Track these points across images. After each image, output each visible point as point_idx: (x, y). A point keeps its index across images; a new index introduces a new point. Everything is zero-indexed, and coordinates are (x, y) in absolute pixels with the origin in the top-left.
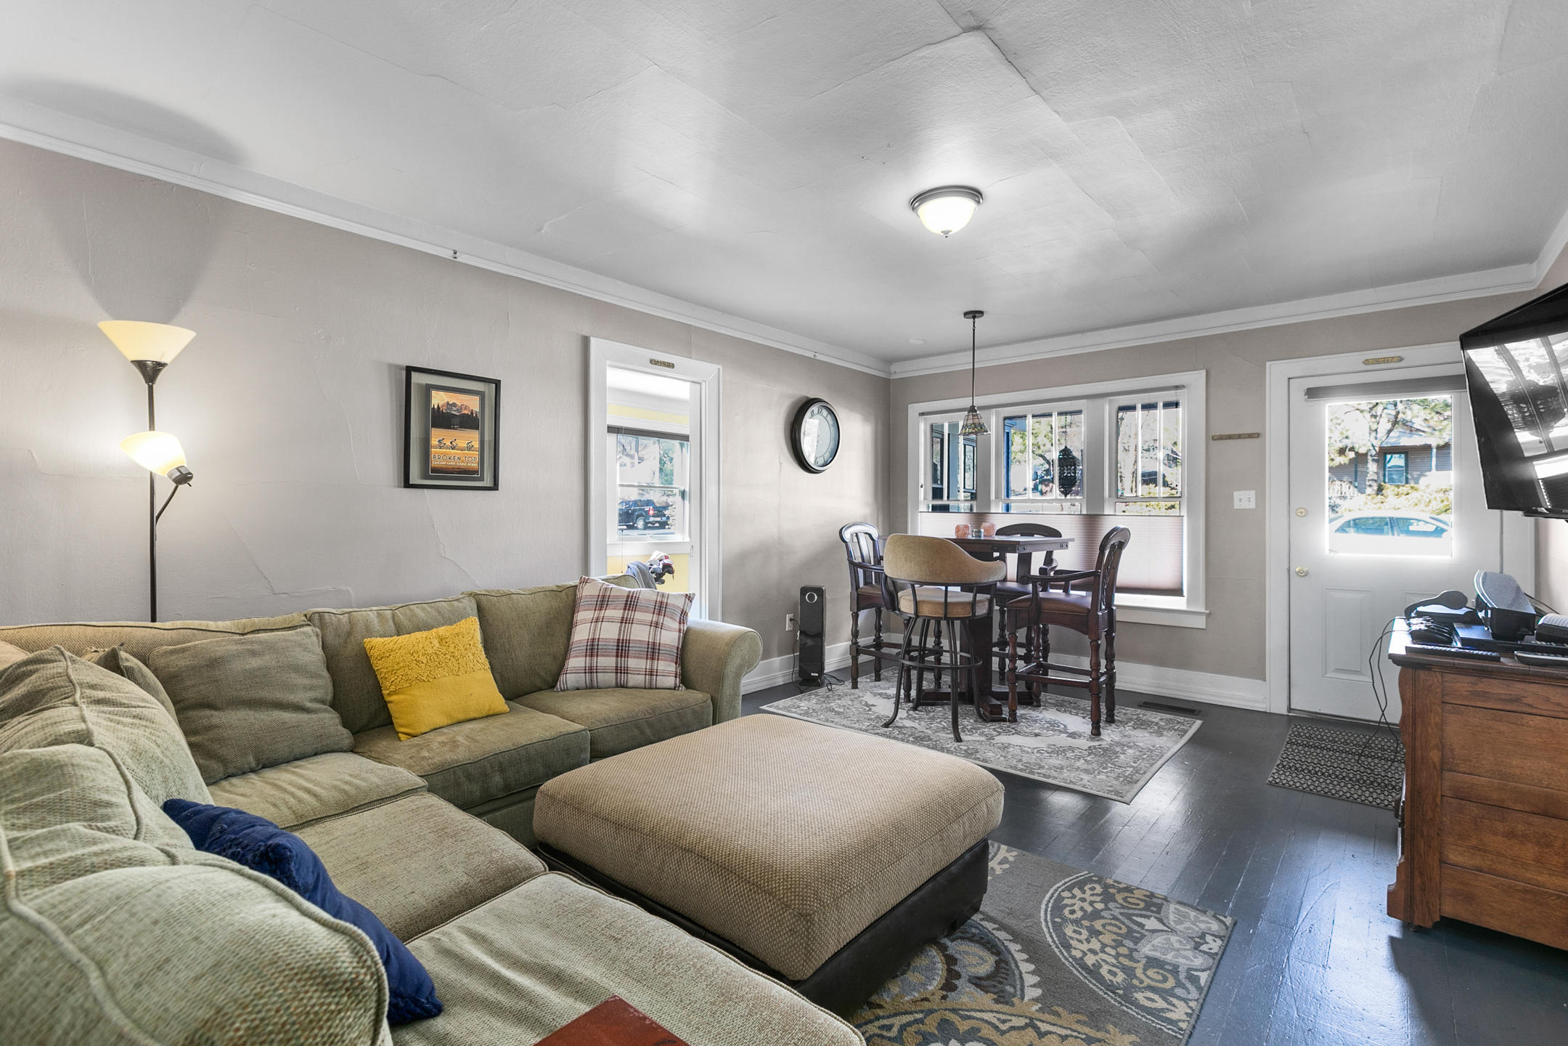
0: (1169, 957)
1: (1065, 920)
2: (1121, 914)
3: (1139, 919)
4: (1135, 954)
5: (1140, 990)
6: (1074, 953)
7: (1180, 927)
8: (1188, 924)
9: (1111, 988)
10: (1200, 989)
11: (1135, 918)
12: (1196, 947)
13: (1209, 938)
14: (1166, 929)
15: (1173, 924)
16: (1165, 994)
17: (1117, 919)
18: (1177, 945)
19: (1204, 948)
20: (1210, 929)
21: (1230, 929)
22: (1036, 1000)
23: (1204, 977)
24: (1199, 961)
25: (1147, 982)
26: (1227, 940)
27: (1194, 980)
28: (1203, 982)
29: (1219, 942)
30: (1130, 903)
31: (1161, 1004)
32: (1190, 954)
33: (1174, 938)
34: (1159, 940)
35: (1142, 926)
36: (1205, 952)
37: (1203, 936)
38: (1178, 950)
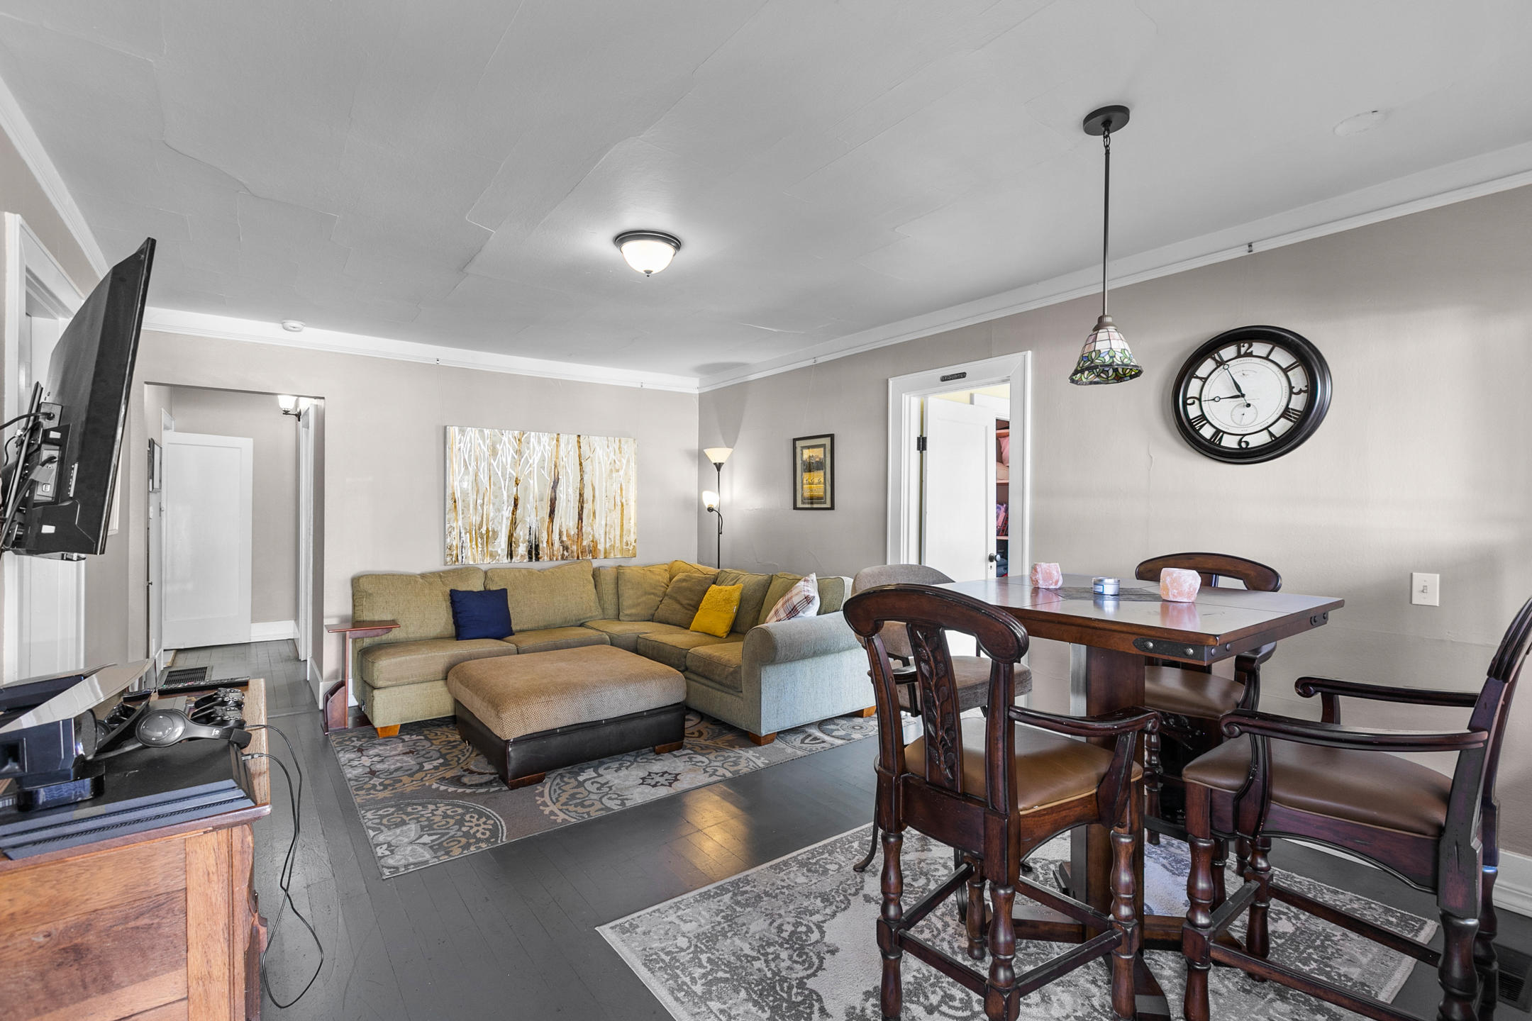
0: (398, 831)
1: (468, 812)
2: (449, 833)
3: (435, 837)
4: (415, 821)
5: (395, 811)
6: (442, 805)
7: (410, 848)
8: (407, 852)
9: (409, 804)
10: (369, 828)
11: (437, 836)
12: (389, 845)
13: (387, 853)
14: (418, 841)
15: (415, 847)
16: (382, 817)
17: (447, 829)
18: (400, 838)
19: (385, 846)
20: (392, 858)
21: (380, 867)
22: (431, 786)
23: (372, 833)
24: (381, 838)
25: (395, 815)
26: (376, 860)
27: (374, 829)
28: (370, 831)
29: (380, 855)
30: (454, 841)
31: (380, 812)
32: (389, 839)
33: (406, 840)
34: (413, 835)
35: (429, 835)
36: (381, 844)
37: (392, 852)
38: (397, 836)
